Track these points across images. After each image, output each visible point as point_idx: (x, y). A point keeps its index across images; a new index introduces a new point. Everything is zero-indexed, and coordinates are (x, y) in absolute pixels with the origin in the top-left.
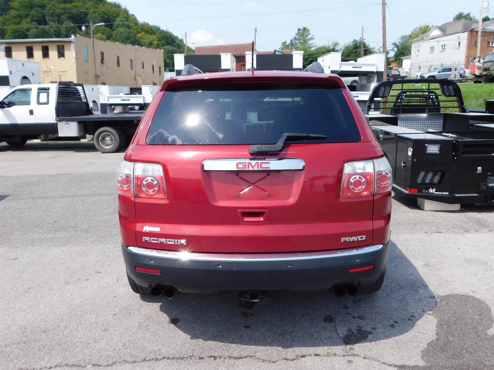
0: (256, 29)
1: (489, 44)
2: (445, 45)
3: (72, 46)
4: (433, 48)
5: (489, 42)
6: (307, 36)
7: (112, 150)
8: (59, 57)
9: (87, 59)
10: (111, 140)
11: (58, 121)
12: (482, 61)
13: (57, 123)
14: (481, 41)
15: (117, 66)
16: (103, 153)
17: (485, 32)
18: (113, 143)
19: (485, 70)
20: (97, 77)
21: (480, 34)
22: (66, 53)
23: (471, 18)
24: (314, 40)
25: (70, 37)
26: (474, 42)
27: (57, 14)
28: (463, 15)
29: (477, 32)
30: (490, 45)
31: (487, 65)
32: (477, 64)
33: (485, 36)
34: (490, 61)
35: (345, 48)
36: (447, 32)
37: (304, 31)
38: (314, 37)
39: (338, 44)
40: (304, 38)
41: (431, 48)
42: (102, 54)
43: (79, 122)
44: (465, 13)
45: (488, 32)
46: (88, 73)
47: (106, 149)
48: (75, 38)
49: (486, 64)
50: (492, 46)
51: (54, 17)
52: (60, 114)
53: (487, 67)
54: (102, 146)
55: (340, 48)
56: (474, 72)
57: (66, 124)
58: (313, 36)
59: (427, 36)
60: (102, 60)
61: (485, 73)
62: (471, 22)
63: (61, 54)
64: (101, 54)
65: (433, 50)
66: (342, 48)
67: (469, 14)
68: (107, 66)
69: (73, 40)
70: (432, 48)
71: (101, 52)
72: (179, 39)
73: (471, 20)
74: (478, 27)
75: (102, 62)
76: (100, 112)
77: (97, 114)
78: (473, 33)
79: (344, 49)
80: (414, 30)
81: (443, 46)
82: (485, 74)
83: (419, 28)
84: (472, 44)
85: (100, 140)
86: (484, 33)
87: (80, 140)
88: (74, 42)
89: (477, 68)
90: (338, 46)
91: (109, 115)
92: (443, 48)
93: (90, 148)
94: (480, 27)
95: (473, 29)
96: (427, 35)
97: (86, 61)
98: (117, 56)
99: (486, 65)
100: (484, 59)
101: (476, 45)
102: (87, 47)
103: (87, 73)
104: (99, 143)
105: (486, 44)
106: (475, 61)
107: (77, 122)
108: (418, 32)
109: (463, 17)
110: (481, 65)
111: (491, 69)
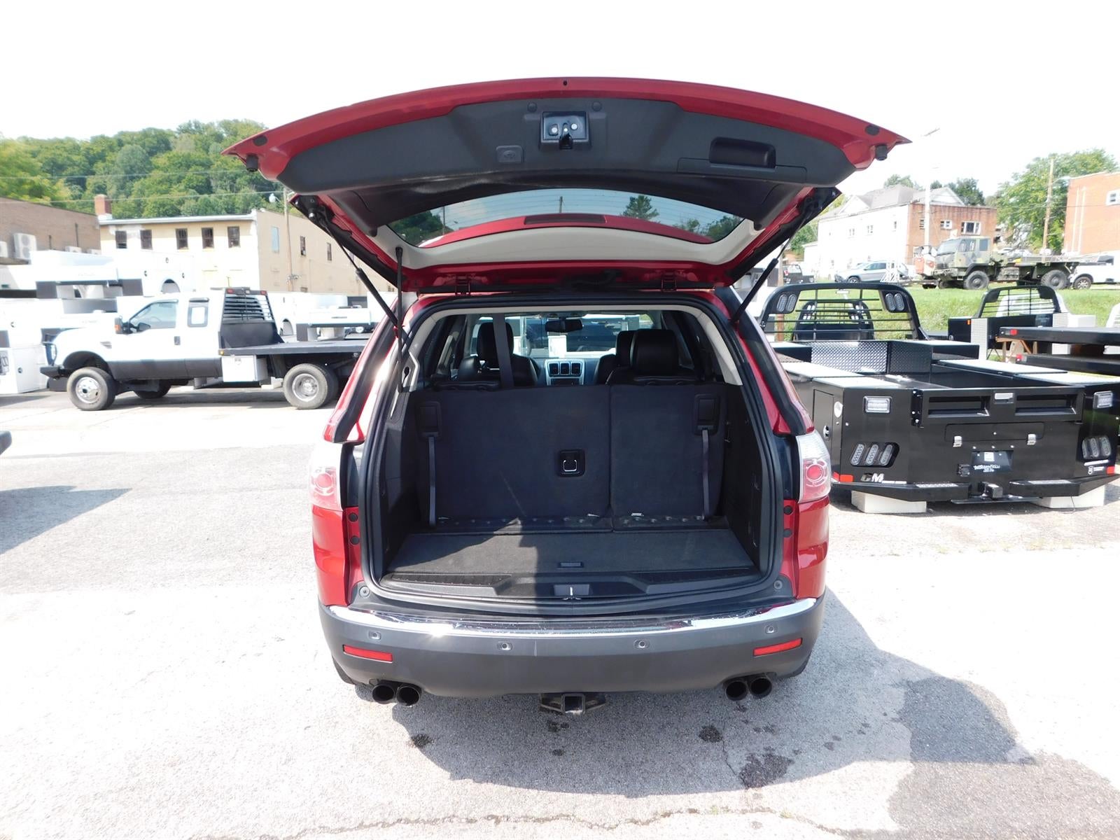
0: (561, 198)
1: (942, 226)
2: (872, 226)
3: (253, 227)
4: (854, 230)
5: (943, 222)
6: (646, 210)
7: (314, 404)
8: (230, 246)
9: (277, 249)
10: (314, 386)
11: (223, 355)
12: (934, 252)
13: (221, 359)
14: (931, 220)
15: (328, 259)
16: (299, 409)
17: (936, 206)
18: (315, 393)
19: (941, 266)
20: (293, 278)
21: (927, 208)
22: (243, 239)
23: (912, 184)
24: (658, 216)
25: (250, 212)
26: (919, 221)
27: (230, 176)
28: (898, 179)
29: (923, 205)
30: (945, 227)
31: (944, 260)
32: (927, 258)
33: (936, 212)
34: (949, 254)
35: (710, 229)
36: (874, 205)
37: (641, 202)
38: (658, 211)
39: (698, 223)
40: (641, 214)
41: (850, 231)
42: (303, 240)
43: (259, 357)
44: (902, 176)
45: (940, 206)
46: (278, 272)
47: (305, 402)
48: (257, 216)
49: (941, 257)
50: (947, 228)
51: (225, 181)
52: (226, 344)
53: (944, 263)
54: (298, 397)
55: (700, 230)
56: (923, 270)
57: (236, 360)
58: (656, 210)
59: (843, 212)
60: (303, 249)
61: (940, 272)
62: (911, 189)
63: (234, 241)
64: (301, 240)
65: (854, 234)
66: (705, 231)
67: (908, 178)
68: (310, 260)
69: (255, 218)
71: (301, 237)
72: (433, 215)
73: (912, 187)
74: (924, 198)
75: (302, 254)
76: (296, 338)
77: (291, 343)
78: (916, 206)
79: (707, 231)
81: (870, 228)
82: (941, 274)
84: (916, 226)
85: (293, 387)
86: (934, 208)
87: (260, 387)
88: (255, 221)
89: (927, 264)
90: (697, 227)
91: (311, 344)
92: (870, 231)
93: (277, 400)
94: (927, 198)
95: (916, 201)
96: (842, 210)
97: (275, 252)
98: (328, 243)
99: (942, 260)
100: (937, 250)
101: (921, 227)
102: (277, 228)
103: (276, 272)
104: (292, 392)
105: (938, 225)
106: (922, 253)
107: (255, 357)
109: (899, 181)
110: (933, 260)
111: (950, 266)
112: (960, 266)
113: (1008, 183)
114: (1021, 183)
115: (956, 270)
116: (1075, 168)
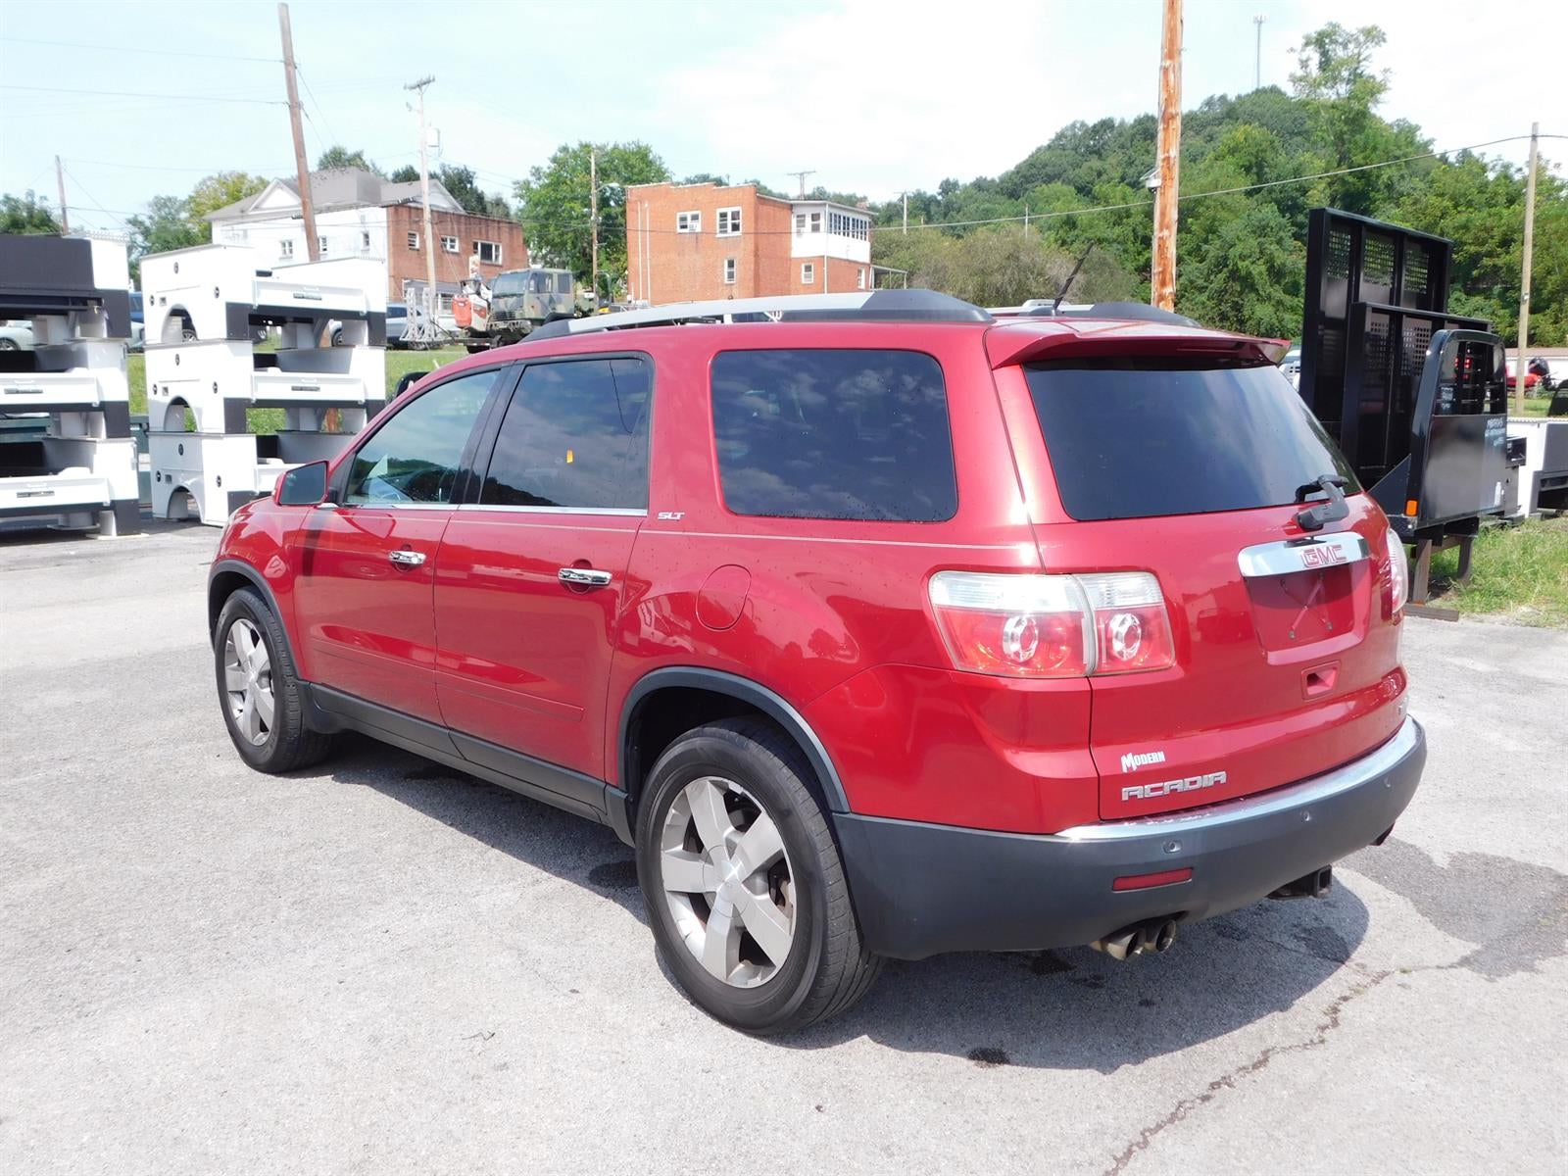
1: (443, 246)
4: (290, 244)
5: (443, 240)
19: (502, 316)
30: (450, 248)
41: (284, 245)
50: (455, 250)
56: (470, 320)
59: (256, 208)
61: (502, 325)
70: (287, 245)
80: (204, 182)
82: (504, 329)
83: (217, 180)
84: (403, 243)
89: (475, 311)
96: (253, 206)
101: (411, 246)
105: (436, 244)
108: (216, 190)
111: (517, 315)
112: (533, 316)
113: (529, 183)
114: (548, 185)
115: (529, 323)
116: (616, 170)
